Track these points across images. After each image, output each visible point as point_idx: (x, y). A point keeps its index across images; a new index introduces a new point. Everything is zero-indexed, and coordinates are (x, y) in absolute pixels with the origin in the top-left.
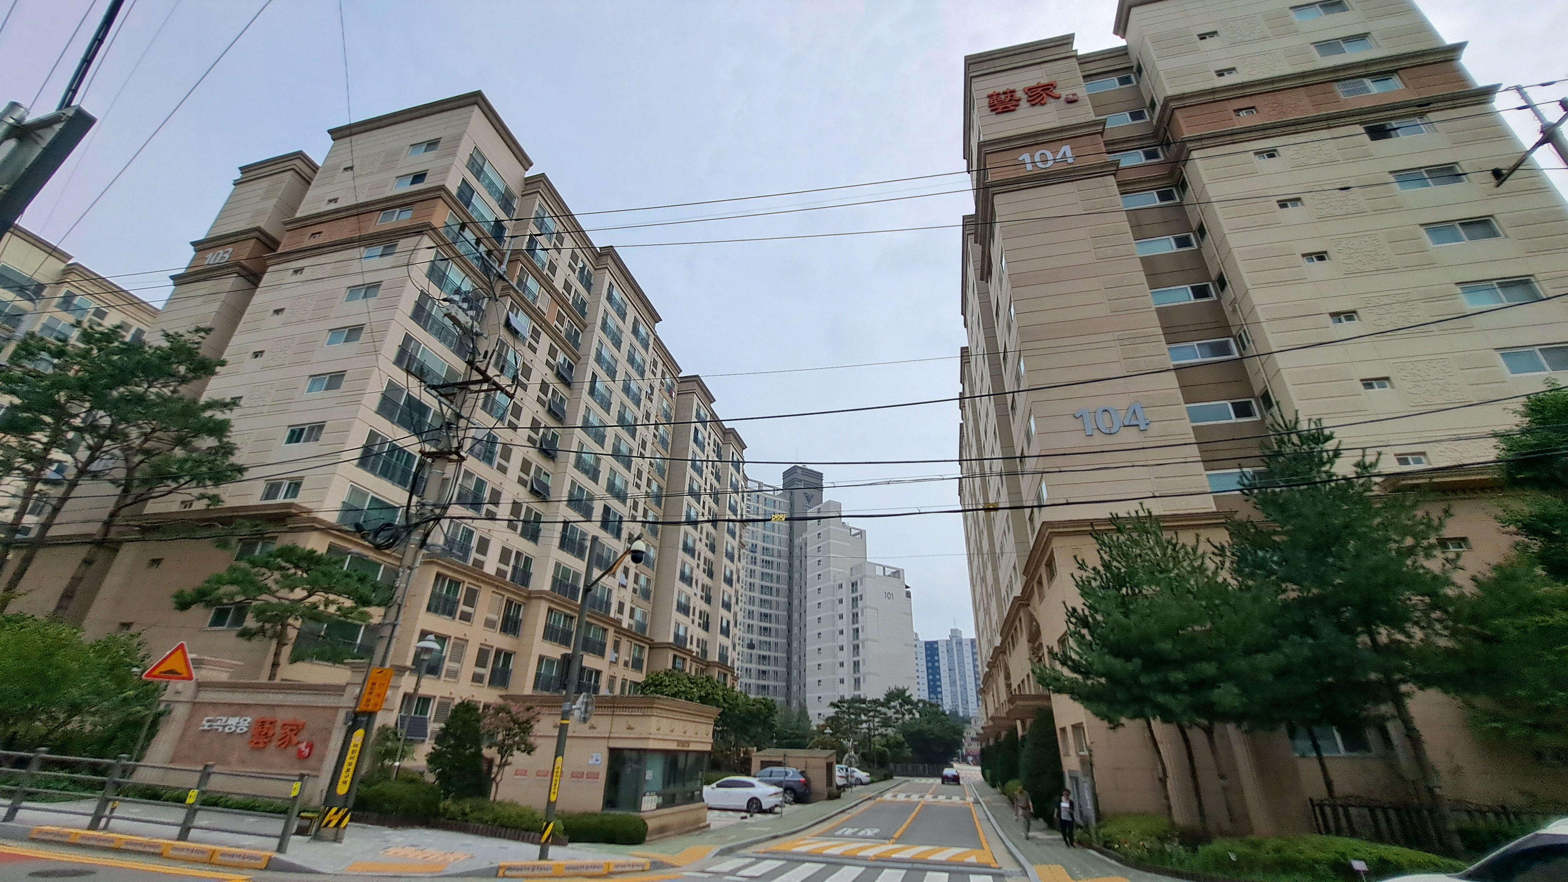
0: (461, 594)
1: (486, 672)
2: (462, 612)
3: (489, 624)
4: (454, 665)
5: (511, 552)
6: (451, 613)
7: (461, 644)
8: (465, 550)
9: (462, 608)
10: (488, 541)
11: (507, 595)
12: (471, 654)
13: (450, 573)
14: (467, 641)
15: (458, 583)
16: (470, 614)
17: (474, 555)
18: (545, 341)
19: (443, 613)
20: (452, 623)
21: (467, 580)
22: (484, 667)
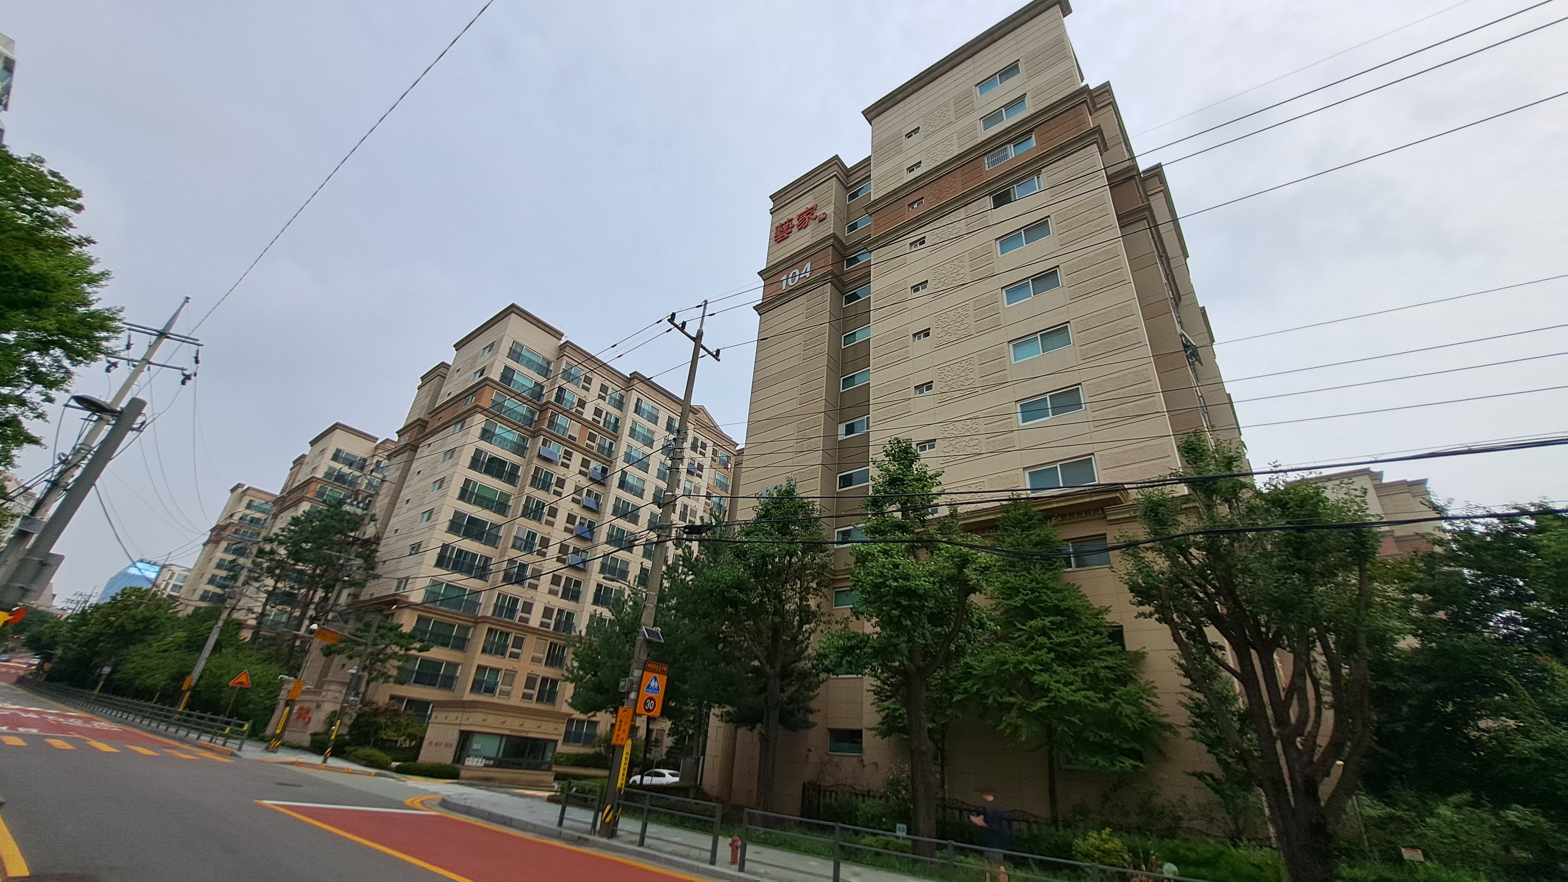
0: (510, 641)
1: (535, 693)
2: (511, 653)
3: (534, 660)
4: (507, 688)
5: (553, 610)
6: (503, 654)
7: (511, 675)
8: (512, 612)
9: (510, 649)
10: (532, 604)
11: (550, 640)
12: (521, 680)
13: (499, 628)
14: (516, 672)
15: (508, 634)
16: (519, 654)
17: (519, 614)
18: (577, 458)
19: (496, 653)
20: (503, 660)
21: (514, 631)
22: (533, 689)
